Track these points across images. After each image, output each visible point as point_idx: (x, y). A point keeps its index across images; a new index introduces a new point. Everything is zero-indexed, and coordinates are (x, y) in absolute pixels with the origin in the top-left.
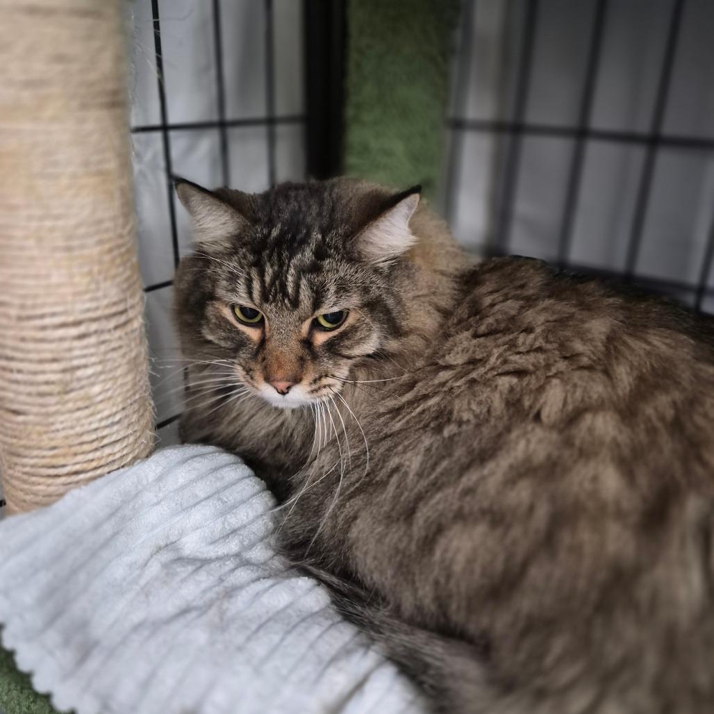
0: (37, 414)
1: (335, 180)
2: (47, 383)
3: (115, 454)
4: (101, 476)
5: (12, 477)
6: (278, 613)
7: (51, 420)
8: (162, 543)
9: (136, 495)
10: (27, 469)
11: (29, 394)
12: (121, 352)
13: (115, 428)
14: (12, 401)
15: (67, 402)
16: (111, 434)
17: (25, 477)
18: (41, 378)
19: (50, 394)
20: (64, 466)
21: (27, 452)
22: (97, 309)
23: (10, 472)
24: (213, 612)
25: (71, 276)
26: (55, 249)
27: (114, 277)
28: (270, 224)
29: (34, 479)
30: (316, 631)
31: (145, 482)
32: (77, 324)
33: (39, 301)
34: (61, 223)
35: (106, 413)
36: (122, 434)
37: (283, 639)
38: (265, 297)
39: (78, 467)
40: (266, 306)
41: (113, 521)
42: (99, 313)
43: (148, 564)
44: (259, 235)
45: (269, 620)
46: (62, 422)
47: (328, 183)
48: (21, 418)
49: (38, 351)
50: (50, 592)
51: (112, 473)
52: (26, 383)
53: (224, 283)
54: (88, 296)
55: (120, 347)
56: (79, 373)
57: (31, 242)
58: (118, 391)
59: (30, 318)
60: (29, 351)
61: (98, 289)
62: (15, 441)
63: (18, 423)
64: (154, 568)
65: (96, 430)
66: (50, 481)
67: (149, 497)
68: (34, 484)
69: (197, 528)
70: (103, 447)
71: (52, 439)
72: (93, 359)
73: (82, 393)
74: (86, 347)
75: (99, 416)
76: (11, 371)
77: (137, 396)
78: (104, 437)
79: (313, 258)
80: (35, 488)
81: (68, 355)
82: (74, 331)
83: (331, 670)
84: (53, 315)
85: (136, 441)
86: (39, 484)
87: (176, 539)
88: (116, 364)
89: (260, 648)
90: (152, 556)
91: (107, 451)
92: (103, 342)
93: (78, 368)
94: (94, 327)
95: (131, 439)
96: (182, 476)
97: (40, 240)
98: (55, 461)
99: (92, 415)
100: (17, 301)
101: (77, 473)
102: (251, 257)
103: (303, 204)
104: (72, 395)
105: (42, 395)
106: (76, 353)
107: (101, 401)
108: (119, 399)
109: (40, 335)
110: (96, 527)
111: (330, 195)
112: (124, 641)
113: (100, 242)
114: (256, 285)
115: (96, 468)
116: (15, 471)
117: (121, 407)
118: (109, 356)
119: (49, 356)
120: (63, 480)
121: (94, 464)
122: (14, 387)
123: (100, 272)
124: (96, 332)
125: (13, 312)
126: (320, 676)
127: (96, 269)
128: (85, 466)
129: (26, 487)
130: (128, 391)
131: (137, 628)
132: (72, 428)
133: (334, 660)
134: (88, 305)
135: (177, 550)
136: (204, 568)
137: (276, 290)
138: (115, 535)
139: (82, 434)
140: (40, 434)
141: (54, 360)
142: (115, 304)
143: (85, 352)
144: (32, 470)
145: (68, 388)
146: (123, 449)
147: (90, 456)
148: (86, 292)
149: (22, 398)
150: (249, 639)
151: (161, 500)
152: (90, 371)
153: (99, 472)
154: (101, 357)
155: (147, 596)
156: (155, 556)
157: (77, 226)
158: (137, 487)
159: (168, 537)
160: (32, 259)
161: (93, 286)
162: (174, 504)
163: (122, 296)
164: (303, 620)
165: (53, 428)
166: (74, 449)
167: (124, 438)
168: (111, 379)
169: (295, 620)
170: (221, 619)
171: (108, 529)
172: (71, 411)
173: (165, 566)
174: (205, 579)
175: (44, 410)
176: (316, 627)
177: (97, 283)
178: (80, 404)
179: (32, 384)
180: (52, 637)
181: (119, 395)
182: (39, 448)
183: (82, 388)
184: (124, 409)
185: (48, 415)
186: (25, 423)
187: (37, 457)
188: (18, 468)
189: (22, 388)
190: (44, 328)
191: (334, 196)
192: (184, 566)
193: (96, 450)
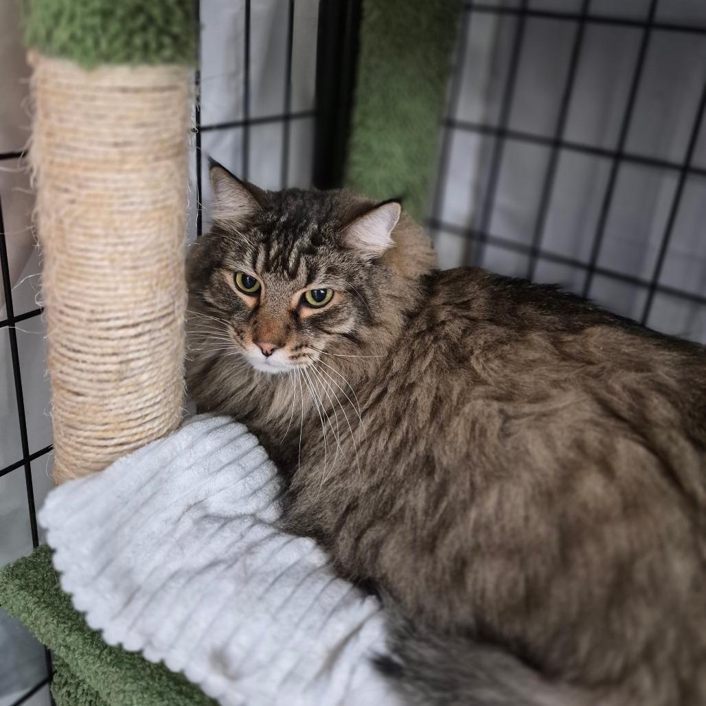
0: (95, 397)
1: (336, 191)
2: (106, 372)
3: (153, 428)
4: (142, 446)
5: (66, 444)
6: (289, 568)
7: (106, 401)
8: (192, 502)
9: (171, 461)
10: (80, 440)
11: (91, 380)
12: (166, 345)
13: (156, 407)
14: (75, 385)
15: (121, 387)
16: (152, 412)
17: (78, 446)
18: (102, 368)
19: (108, 381)
20: (112, 438)
21: (82, 426)
22: (152, 312)
23: (66, 440)
24: (238, 566)
25: (134, 288)
26: (125, 268)
27: (167, 287)
28: (280, 213)
29: (85, 448)
30: (320, 586)
31: (179, 449)
32: (135, 325)
33: (107, 308)
34: (131, 248)
35: (150, 395)
36: (161, 412)
37: (294, 592)
38: (267, 268)
39: (123, 440)
40: (267, 275)
41: (153, 483)
42: (153, 316)
43: (182, 520)
44: (269, 220)
45: (282, 575)
46: (114, 404)
47: (330, 192)
48: (80, 399)
49: (101, 347)
50: (102, 545)
51: (151, 443)
52: (88, 371)
53: (233, 254)
54: (145, 304)
55: (166, 342)
56: (133, 365)
57: (106, 263)
58: (162, 377)
59: (98, 321)
60: (94, 347)
61: (154, 297)
62: (73, 416)
63: (78, 403)
64: (187, 523)
65: (141, 409)
66: (100, 450)
67: (182, 462)
68: (85, 452)
69: (221, 490)
70: (144, 423)
71: (105, 417)
72: (145, 353)
73: (133, 380)
74: (140, 344)
75: (145, 398)
76: (77, 361)
77: (175, 379)
78: (147, 415)
79: (310, 243)
80: (86, 455)
81: (127, 350)
82: (132, 332)
83: (333, 619)
84: (118, 318)
85: (171, 416)
86: (90, 452)
87: (203, 498)
88: (162, 356)
89: (276, 599)
90: (184, 513)
91: (148, 426)
92: (153, 339)
93: (132, 360)
94: (148, 327)
95: (167, 415)
96: (209, 444)
97: (112, 261)
98: (105, 435)
99: (140, 397)
100: (88, 307)
101: (122, 444)
102: (261, 236)
103: (307, 202)
104: (125, 382)
105: (100, 381)
106: (132, 348)
107: (148, 386)
108: (161, 384)
109: (105, 334)
110: (140, 488)
111: (331, 200)
112: (163, 586)
113: (160, 261)
114: (261, 257)
115: (139, 440)
116: (70, 440)
117: (162, 390)
118: (157, 350)
119: (110, 351)
120: (110, 450)
121: (137, 437)
122: (78, 373)
123: (157, 284)
124: (149, 331)
125: (85, 315)
126: (325, 624)
127: (154, 282)
128: (130, 439)
129: (77, 453)
130: (168, 377)
131: (174, 576)
132: (123, 408)
133: (335, 610)
134: (145, 311)
135: (205, 508)
136: (228, 525)
137: (278, 263)
138: (154, 494)
139: (130, 413)
140: (96, 412)
141: (114, 354)
142: (165, 308)
143: (139, 347)
144: (85, 441)
145: (122, 377)
146: (160, 424)
147: (134, 431)
148: (146, 300)
149: (83, 383)
150: (267, 590)
151: (192, 465)
152: (141, 363)
153: (140, 443)
154: (151, 351)
155: (182, 549)
156: (187, 513)
157: (143, 251)
158: (172, 453)
159: (196, 497)
160: (104, 275)
161: (151, 295)
162: (203, 469)
163: (171, 301)
164: (309, 575)
165: (107, 408)
166: (122, 425)
167: (162, 415)
168: (157, 367)
169: (302, 575)
170: (246, 572)
171: (148, 490)
172: (123, 395)
173: (197, 522)
174: (229, 535)
175: (101, 394)
176: (320, 582)
177: (154, 292)
178: (131, 389)
179: (93, 372)
180: (104, 583)
181: (162, 380)
182: (94, 424)
183: (132, 376)
184: (164, 391)
185: (104, 397)
186: (84, 403)
187: (91, 430)
188: (73, 438)
189: (84, 375)
190: (109, 329)
191: (334, 202)
192: (211, 523)
193: (140, 425)
